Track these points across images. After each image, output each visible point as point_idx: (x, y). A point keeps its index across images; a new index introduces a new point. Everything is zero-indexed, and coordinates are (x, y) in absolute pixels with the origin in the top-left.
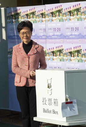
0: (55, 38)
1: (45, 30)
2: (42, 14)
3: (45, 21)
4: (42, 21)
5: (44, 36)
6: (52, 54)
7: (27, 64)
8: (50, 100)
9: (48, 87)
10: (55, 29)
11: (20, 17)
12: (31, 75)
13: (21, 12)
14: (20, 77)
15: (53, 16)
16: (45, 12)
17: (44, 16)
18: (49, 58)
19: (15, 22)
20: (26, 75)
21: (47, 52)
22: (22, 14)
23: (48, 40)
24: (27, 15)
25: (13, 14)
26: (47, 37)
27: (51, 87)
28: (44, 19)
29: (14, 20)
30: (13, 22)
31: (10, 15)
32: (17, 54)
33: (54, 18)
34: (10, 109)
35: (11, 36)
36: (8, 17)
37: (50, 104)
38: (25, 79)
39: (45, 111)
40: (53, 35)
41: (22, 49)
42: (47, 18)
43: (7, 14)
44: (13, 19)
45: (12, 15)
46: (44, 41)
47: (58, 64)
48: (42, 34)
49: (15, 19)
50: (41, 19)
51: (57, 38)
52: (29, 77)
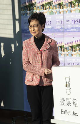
0: (74, 31)
1: (63, 22)
2: (60, 4)
3: (63, 12)
4: (60, 12)
5: (61, 28)
6: (71, 49)
7: (40, 61)
8: (68, 100)
9: (67, 86)
10: (73, 21)
11: (35, 8)
12: (46, 74)
13: (36, 3)
14: (32, 76)
15: (72, 7)
16: (63, 2)
17: (61, 7)
18: (67, 54)
19: (30, 13)
20: (40, 74)
21: (65, 47)
22: (37, 5)
23: (66, 33)
24: (43, 6)
25: (27, 4)
26: (65, 30)
27: (69, 86)
28: (61, 10)
29: (28, 12)
30: (27, 14)
31: (24, 5)
32: (28, 49)
33: (73, 9)
34: (24, 111)
35: (25, 30)
36: (22, 8)
37: (69, 105)
38: (38, 78)
39: (63, 112)
40: (71, 28)
41: (34, 43)
42: (65, 9)
43: (21, 5)
44: (28, 10)
45: (26, 6)
46: (61, 34)
47: (77, 60)
48: (59, 27)
49: (30, 10)
50: (58, 9)
51: (76, 31)
52: (43, 75)
